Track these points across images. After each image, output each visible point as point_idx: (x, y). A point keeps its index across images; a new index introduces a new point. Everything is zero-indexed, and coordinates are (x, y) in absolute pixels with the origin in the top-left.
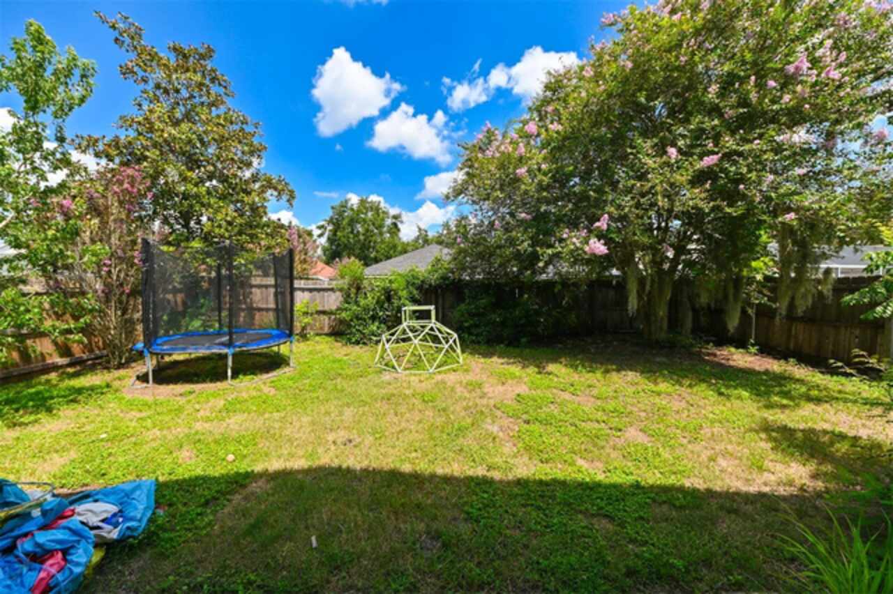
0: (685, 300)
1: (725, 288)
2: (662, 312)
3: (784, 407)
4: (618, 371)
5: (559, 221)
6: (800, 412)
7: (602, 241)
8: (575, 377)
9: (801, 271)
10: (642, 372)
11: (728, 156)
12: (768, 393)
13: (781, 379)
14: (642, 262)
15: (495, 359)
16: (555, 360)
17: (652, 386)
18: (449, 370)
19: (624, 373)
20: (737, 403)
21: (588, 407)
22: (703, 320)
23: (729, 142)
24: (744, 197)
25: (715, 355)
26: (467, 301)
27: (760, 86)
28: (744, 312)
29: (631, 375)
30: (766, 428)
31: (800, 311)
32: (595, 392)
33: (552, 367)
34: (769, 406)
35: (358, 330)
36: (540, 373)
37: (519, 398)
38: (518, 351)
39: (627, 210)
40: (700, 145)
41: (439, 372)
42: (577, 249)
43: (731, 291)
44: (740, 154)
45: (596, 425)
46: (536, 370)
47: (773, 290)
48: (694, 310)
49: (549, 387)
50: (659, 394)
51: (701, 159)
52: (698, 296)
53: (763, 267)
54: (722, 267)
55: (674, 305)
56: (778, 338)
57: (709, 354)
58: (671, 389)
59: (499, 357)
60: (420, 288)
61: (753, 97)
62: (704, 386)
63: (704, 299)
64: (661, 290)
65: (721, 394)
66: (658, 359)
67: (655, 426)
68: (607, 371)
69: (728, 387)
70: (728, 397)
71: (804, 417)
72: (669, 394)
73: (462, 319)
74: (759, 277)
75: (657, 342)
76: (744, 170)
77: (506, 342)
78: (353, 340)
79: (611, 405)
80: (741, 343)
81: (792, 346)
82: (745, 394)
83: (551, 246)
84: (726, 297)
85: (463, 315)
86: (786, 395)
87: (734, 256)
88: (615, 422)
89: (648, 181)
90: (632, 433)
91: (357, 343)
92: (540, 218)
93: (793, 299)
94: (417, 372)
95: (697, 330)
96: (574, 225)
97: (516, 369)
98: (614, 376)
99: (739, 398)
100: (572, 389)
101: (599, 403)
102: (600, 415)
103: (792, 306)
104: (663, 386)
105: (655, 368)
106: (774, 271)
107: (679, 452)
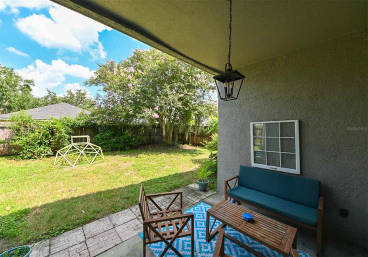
0: (176, 131)
1: (185, 128)
2: (171, 135)
3: (195, 156)
4: (160, 153)
5: (144, 105)
6: (198, 157)
7: (157, 114)
8: (148, 157)
9: (199, 124)
10: (167, 153)
11: (185, 94)
12: (193, 154)
13: (195, 151)
14: (166, 120)
15: (117, 156)
16: (141, 153)
17: (169, 156)
18: (100, 162)
19: (162, 154)
20: (187, 157)
21: (154, 164)
22: (180, 137)
23: (186, 91)
24: (188, 106)
25: (182, 147)
26: (101, 133)
27: (192, 79)
28: (189, 135)
29: (164, 154)
30: (192, 160)
31: (199, 134)
32: (155, 160)
33: (140, 155)
34: (193, 156)
35: (28, 151)
36: (137, 157)
37: (133, 165)
38: (125, 152)
39: (163, 105)
40: (180, 90)
41: (95, 163)
42: (150, 115)
43: (186, 129)
44: (188, 95)
45: (157, 167)
46: (135, 157)
47: (194, 128)
48: (178, 135)
49: (142, 161)
50: (171, 157)
51: (180, 94)
52: (179, 130)
53: (192, 123)
54: (184, 123)
55: (173, 133)
56: (195, 141)
57: (181, 147)
58: (174, 156)
59: (119, 155)
60: (72, 127)
61: (190, 80)
62: (180, 154)
63: (180, 131)
64: (171, 129)
65: (184, 155)
66: (170, 149)
67: (171, 164)
68: (157, 154)
69: (186, 153)
70: (186, 156)
71: (199, 157)
72: (174, 157)
73: (98, 141)
74: (192, 125)
75: (169, 145)
76: (189, 99)
77: (120, 150)
78: (25, 157)
79: (160, 162)
80: (188, 143)
81: (198, 143)
82: (188, 154)
83: (141, 114)
84: (185, 131)
85: (98, 140)
86: (196, 154)
87: (187, 120)
88: (162, 165)
89: (168, 97)
90: (167, 167)
91: (30, 158)
92: (136, 103)
93: (198, 131)
94: (83, 165)
95: (179, 140)
96: (149, 107)
97: (128, 158)
98: (159, 155)
99: (188, 156)
100: (149, 160)
101: (157, 162)
102: (158, 165)
103: (197, 133)
104: (172, 155)
105: (169, 151)
106: (194, 124)
107: (177, 168)
